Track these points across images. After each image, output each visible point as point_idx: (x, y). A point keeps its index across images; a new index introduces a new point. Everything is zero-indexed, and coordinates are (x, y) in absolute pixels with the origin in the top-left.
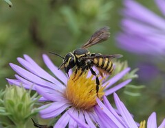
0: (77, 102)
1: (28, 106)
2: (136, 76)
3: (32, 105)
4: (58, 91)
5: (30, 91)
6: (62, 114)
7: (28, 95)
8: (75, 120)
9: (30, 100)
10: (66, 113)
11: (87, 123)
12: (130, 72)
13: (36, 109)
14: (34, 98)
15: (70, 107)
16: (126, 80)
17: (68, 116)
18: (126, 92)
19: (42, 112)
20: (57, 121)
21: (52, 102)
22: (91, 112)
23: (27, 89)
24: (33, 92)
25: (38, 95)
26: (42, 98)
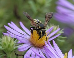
0: (36, 44)
1: (13, 45)
2: (63, 32)
3: (14, 45)
4: (27, 39)
5: (14, 39)
6: (28, 49)
7: (12, 40)
8: (34, 52)
9: (13, 43)
10: (30, 49)
11: (40, 54)
12: (60, 30)
13: (16, 47)
14: (15, 42)
15: (32, 46)
16: (58, 34)
17: (31, 50)
18: (58, 40)
19: (19, 48)
20: (26, 52)
21: (24, 44)
22: (42, 48)
23: (12, 38)
24: (15, 39)
25: (17, 40)
26: (19, 42)
